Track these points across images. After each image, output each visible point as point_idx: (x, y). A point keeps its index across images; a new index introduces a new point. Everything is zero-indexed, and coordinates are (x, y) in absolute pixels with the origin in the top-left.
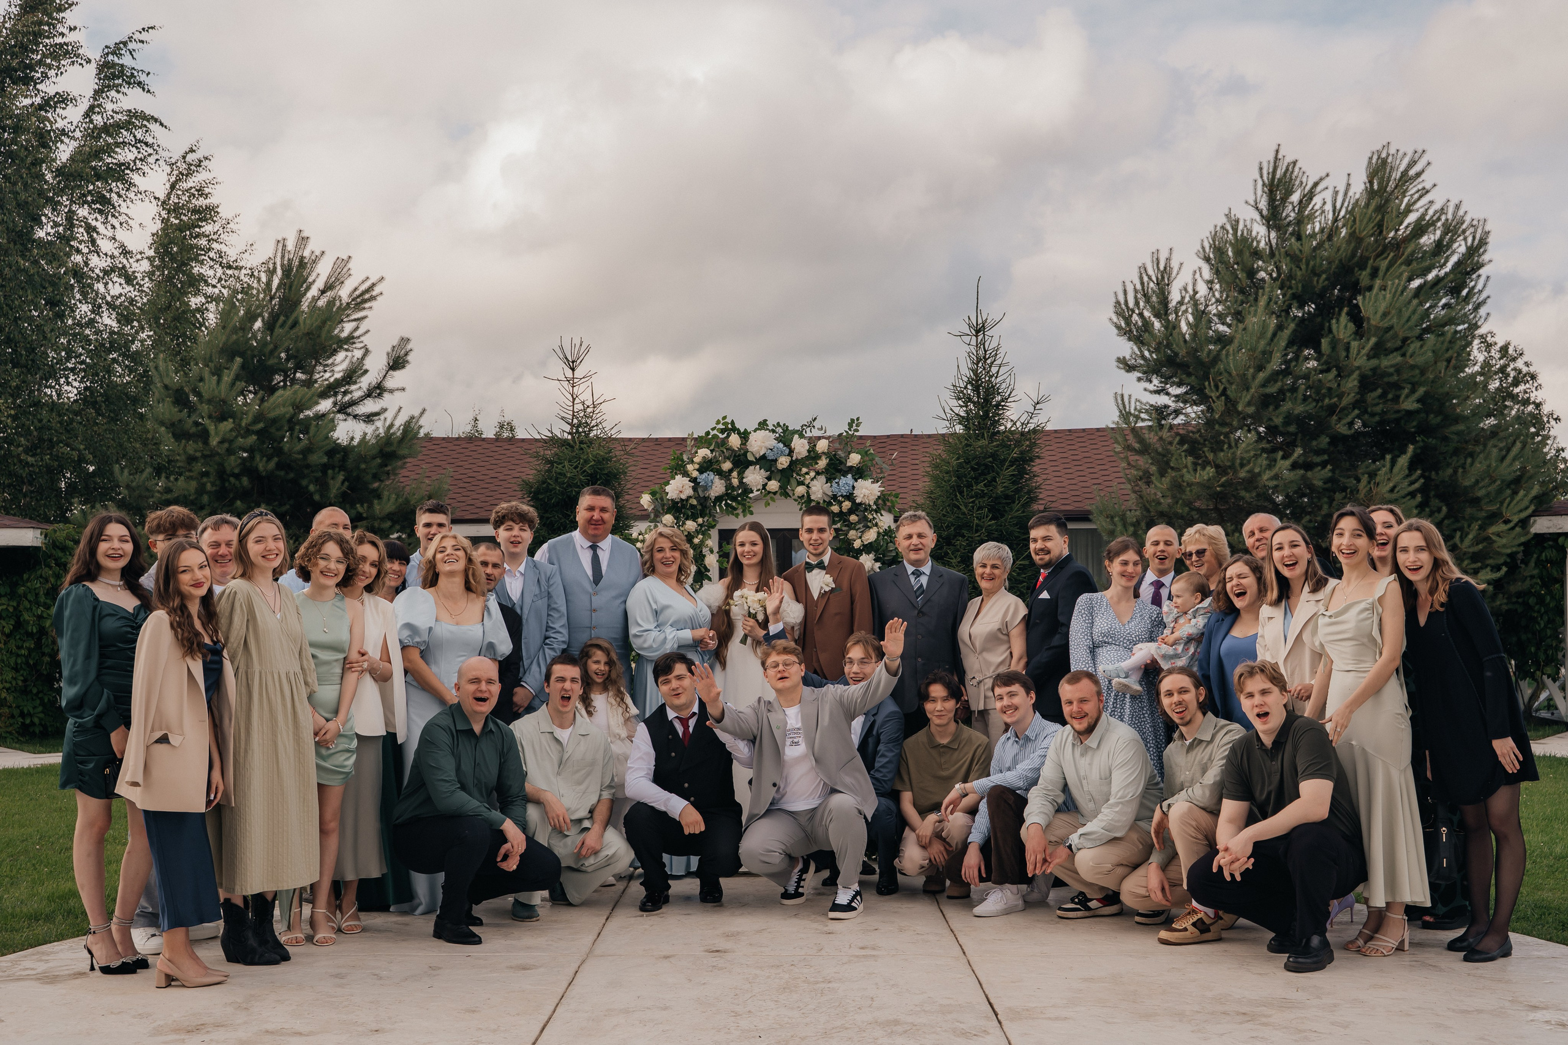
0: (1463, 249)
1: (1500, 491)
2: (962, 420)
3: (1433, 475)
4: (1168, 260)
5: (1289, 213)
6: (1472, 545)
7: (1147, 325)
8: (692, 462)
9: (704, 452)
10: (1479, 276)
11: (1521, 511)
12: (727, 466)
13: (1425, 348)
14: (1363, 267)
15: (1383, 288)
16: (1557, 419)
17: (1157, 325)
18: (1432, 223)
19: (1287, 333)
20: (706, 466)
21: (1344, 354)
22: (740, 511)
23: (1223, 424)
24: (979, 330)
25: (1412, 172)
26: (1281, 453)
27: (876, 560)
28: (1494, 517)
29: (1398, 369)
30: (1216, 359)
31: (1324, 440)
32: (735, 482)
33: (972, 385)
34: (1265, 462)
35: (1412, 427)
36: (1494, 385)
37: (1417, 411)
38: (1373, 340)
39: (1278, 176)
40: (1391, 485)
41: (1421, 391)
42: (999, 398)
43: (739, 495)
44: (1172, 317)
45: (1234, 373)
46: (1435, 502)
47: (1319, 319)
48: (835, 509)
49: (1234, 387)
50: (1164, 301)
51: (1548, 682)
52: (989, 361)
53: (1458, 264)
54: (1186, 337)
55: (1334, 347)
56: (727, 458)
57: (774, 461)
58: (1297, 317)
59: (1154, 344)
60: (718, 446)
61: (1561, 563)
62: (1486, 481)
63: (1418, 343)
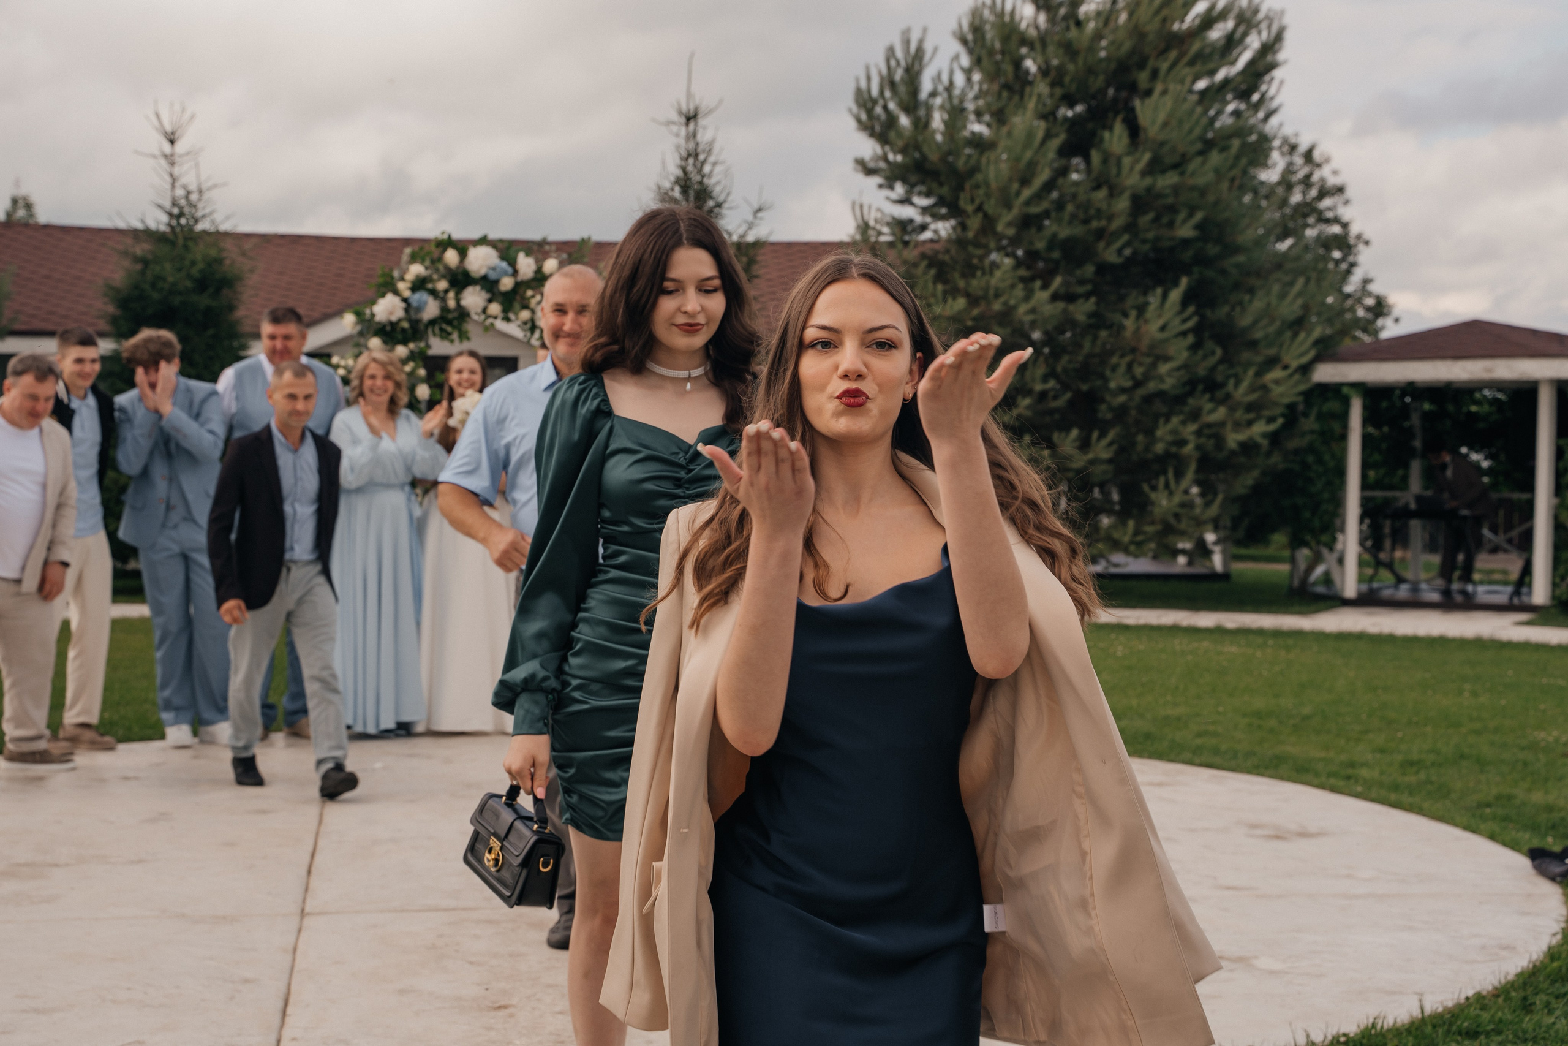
0: (1257, 45)
1: (1280, 333)
3: (1208, 313)
4: (921, 42)
6: (1246, 394)
7: (892, 121)
8: (402, 279)
9: (416, 270)
10: (1272, 79)
11: (1302, 355)
12: (442, 285)
13: (1206, 167)
14: (1141, 65)
15: (1165, 92)
16: (1367, 243)
17: (904, 121)
19: (1056, 143)
20: (419, 285)
21: (1115, 172)
22: (455, 336)
23: (977, 244)
24: (691, 118)
26: (1038, 284)
28: (1272, 362)
29: (1176, 190)
30: (974, 170)
31: (1089, 270)
32: (452, 304)
33: (682, 187)
34: (1021, 293)
35: (1188, 255)
36: (1296, 198)
37: (1196, 239)
38: (1147, 156)
40: (1160, 322)
41: (1199, 216)
42: (711, 203)
43: (455, 319)
44: (922, 112)
45: (994, 185)
46: (1210, 345)
47: (1090, 125)
49: (993, 201)
50: (915, 92)
51: (1325, 551)
52: (702, 157)
53: (1251, 63)
54: (939, 138)
55: (1105, 161)
56: (443, 277)
57: (496, 282)
58: (1066, 119)
59: (900, 143)
60: (433, 262)
61: (1343, 417)
62: (1265, 322)
63: (1199, 160)
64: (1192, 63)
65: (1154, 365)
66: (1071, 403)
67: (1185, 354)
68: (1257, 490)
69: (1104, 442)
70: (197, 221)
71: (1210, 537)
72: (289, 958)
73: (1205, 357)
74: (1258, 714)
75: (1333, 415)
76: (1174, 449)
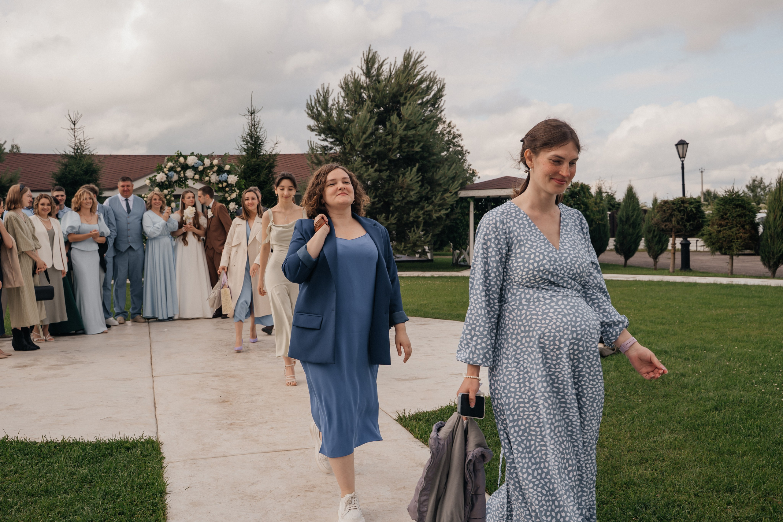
0: (436, 89)
1: (448, 181)
2: (245, 150)
3: (425, 175)
4: (328, 88)
5: (374, 72)
6: (438, 201)
7: (319, 114)
8: (165, 167)
9: (170, 164)
10: (442, 100)
11: (456, 188)
12: (179, 169)
13: (423, 129)
14: (401, 95)
15: (410, 104)
16: (469, 153)
17: (324, 114)
18: (425, 80)
19: (374, 120)
20: (171, 169)
21: (394, 129)
22: (184, 186)
23: (349, 154)
24: (252, 113)
25: (419, 60)
26: (370, 166)
27: (236, 204)
28: (446, 191)
29: (414, 135)
30: (348, 129)
31: (386, 161)
32: (182, 175)
33: (249, 136)
34: (365, 170)
35: (418, 157)
36: (446, 138)
37: (421, 151)
38: (405, 124)
39: (370, 57)
40: (411, 178)
41: (422, 144)
42: (260, 141)
43: (183, 180)
44: (329, 111)
45: (354, 134)
46: (426, 185)
47: (385, 115)
48: (220, 185)
49: (354, 140)
50: (327, 104)
51: (463, 251)
52: (256, 126)
53: (435, 95)
54: (335, 119)
55: (390, 126)
56: (179, 166)
57: (198, 167)
58: (377, 113)
59: (323, 121)
60: (175, 162)
61: (468, 208)
62: (444, 177)
63: (421, 126)
64: (417, 95)
65: (409, 192)
66: (382, 205)
67: (419, 188)
68: (442, 232)
69: (393, 218)
70: (83, 151)
71: (426, 248)
72: (152, 390)
73: (425, 189)
74: (450, 302)
75: (465, 207)
76: (416, 219)
